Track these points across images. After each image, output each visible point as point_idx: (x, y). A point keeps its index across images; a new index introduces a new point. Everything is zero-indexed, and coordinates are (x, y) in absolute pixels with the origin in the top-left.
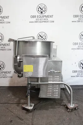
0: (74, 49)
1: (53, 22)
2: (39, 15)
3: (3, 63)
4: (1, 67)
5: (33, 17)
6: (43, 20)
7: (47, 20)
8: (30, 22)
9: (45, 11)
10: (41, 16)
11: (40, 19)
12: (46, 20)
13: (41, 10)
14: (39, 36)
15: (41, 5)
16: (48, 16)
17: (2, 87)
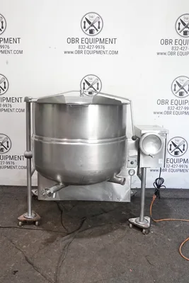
0: (158, 113)
1: (116, 53)
2: (86, 36)
3: (8, 137)
4: (2, 147)
5: (73, 41)
6: (95, 49)
7: (102, 49)
8: (65, 52)
9: (99, 28)
10: (89, 40)
11: (87, 45)
12: (100, 50)
13: (91, 26)
14: (84, 84)
15: (91, 15)
16: (104, 41)
17: (4, 186)
